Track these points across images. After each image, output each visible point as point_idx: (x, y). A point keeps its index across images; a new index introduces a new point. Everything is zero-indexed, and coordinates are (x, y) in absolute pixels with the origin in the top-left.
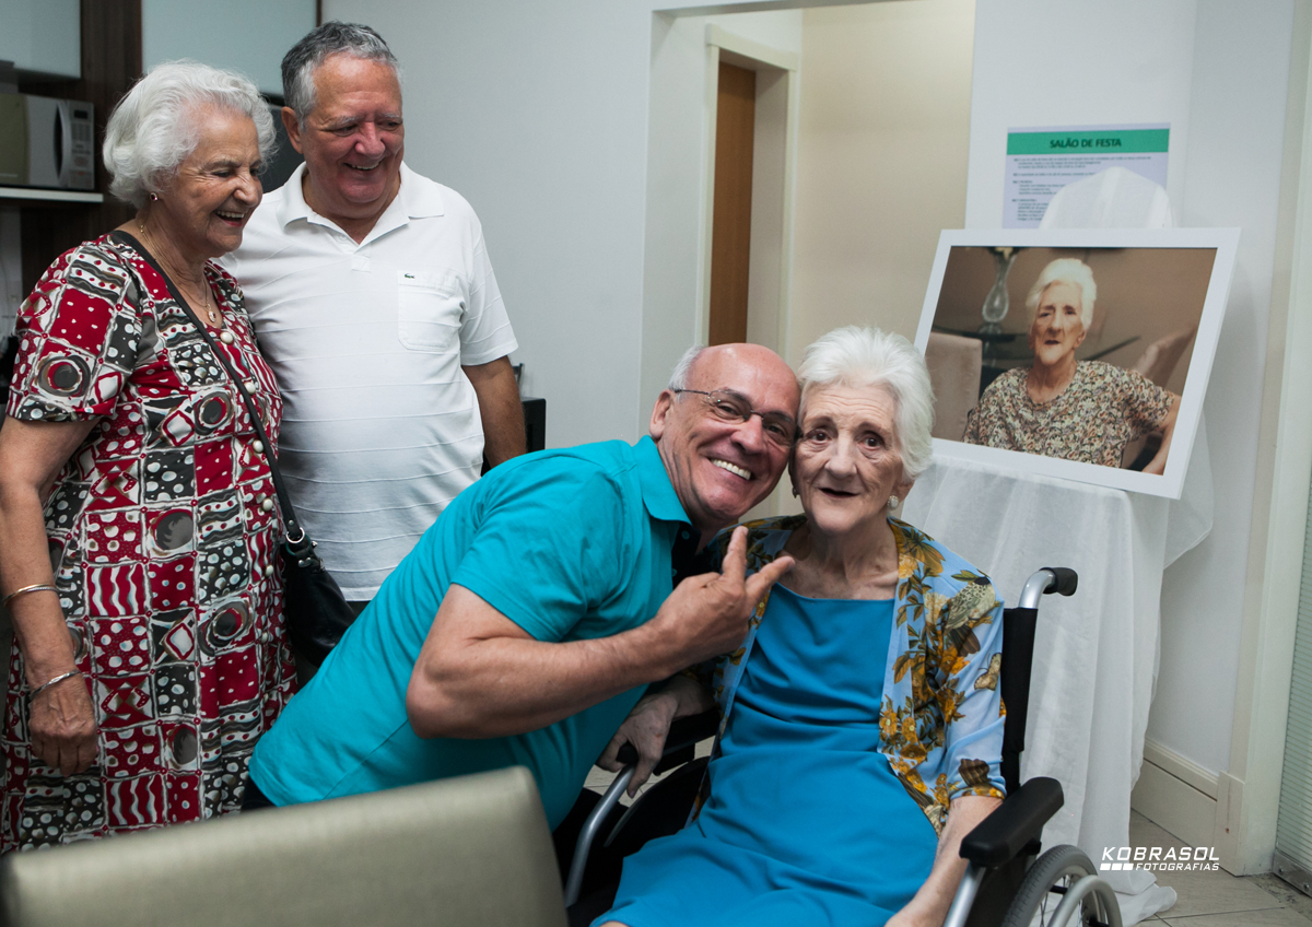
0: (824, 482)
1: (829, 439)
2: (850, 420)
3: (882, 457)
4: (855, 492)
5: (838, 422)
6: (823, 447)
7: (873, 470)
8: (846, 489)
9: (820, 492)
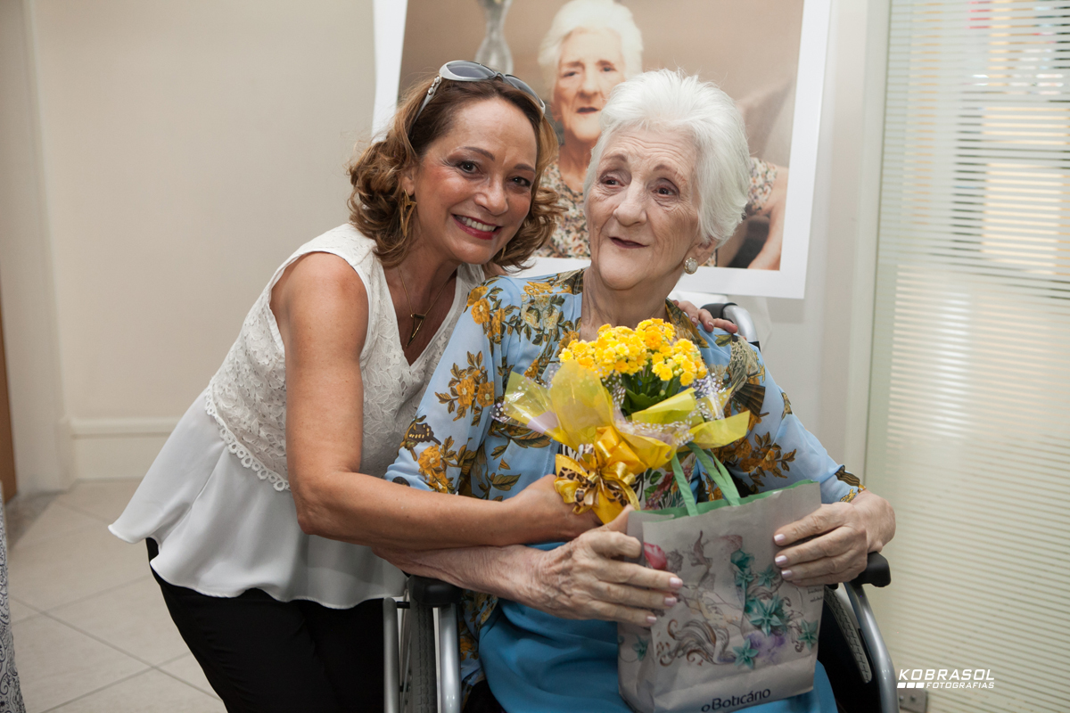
0: (614, 230)
1: (622, 185)
2: (645, 163)
3: (675, 207)
4: (644, 243)
5: (632, 162)
6: (616, 191)
7: (665, 218)
8: (635, 238)
9: (610, 241)
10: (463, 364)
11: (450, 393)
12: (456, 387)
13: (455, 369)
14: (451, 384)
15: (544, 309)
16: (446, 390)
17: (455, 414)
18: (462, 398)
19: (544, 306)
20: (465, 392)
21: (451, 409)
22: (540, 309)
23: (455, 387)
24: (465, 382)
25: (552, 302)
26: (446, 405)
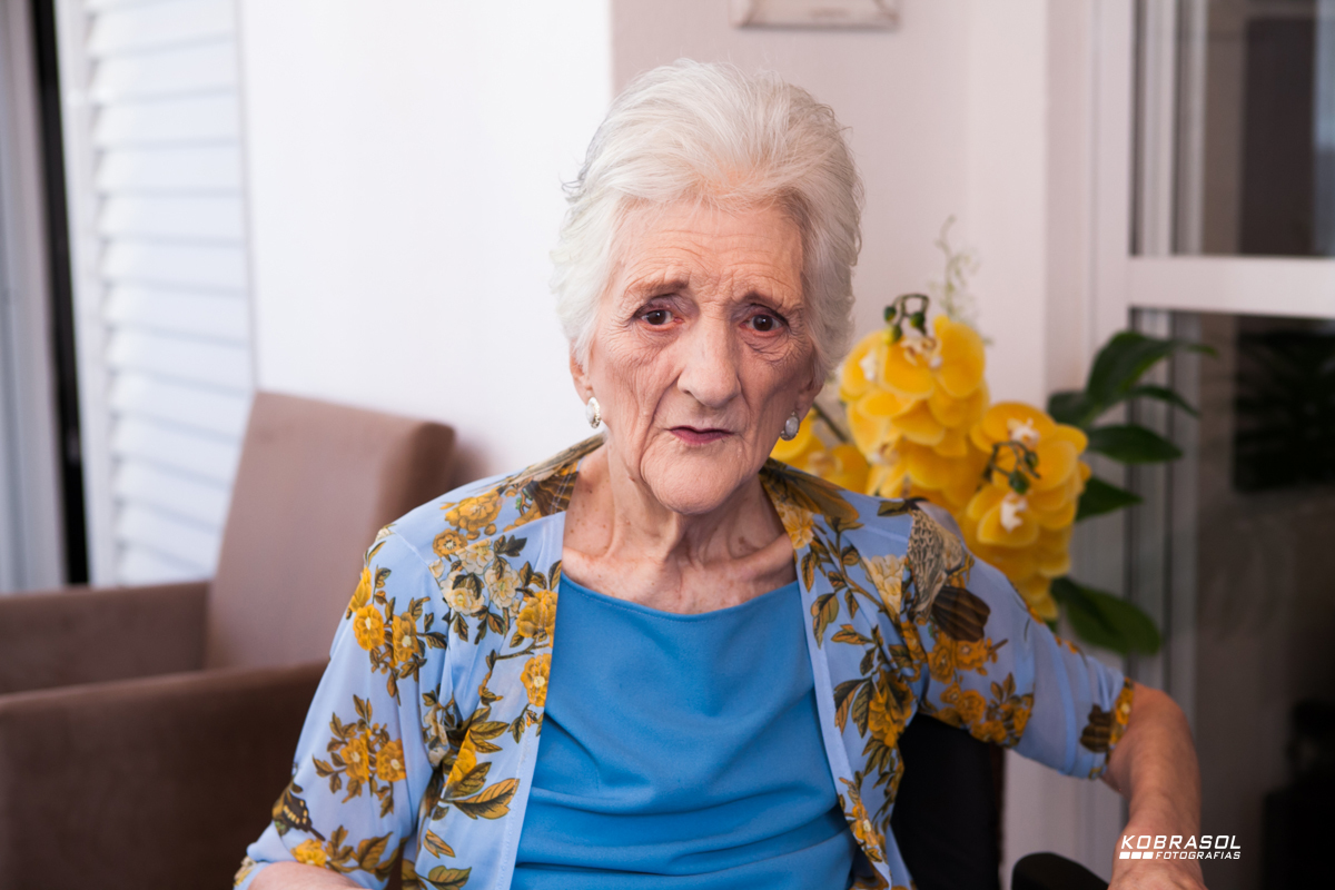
1: (680, 318)
3: (786, 349)
10: (350, 716)
11: (330, 761)
12: (341, 751)
13: (335, 723)
14: (332, 746)
15: (486, 568)
16: (326, 757)
17: (343, 792)
18: (352, 767)
19: (484, 564)
20: (356, 758)
21: (335, 786)
22: (479, 572)
23: (337, 752)
24: (356, 743)
25: (498, 552)
26: (327, 780)
